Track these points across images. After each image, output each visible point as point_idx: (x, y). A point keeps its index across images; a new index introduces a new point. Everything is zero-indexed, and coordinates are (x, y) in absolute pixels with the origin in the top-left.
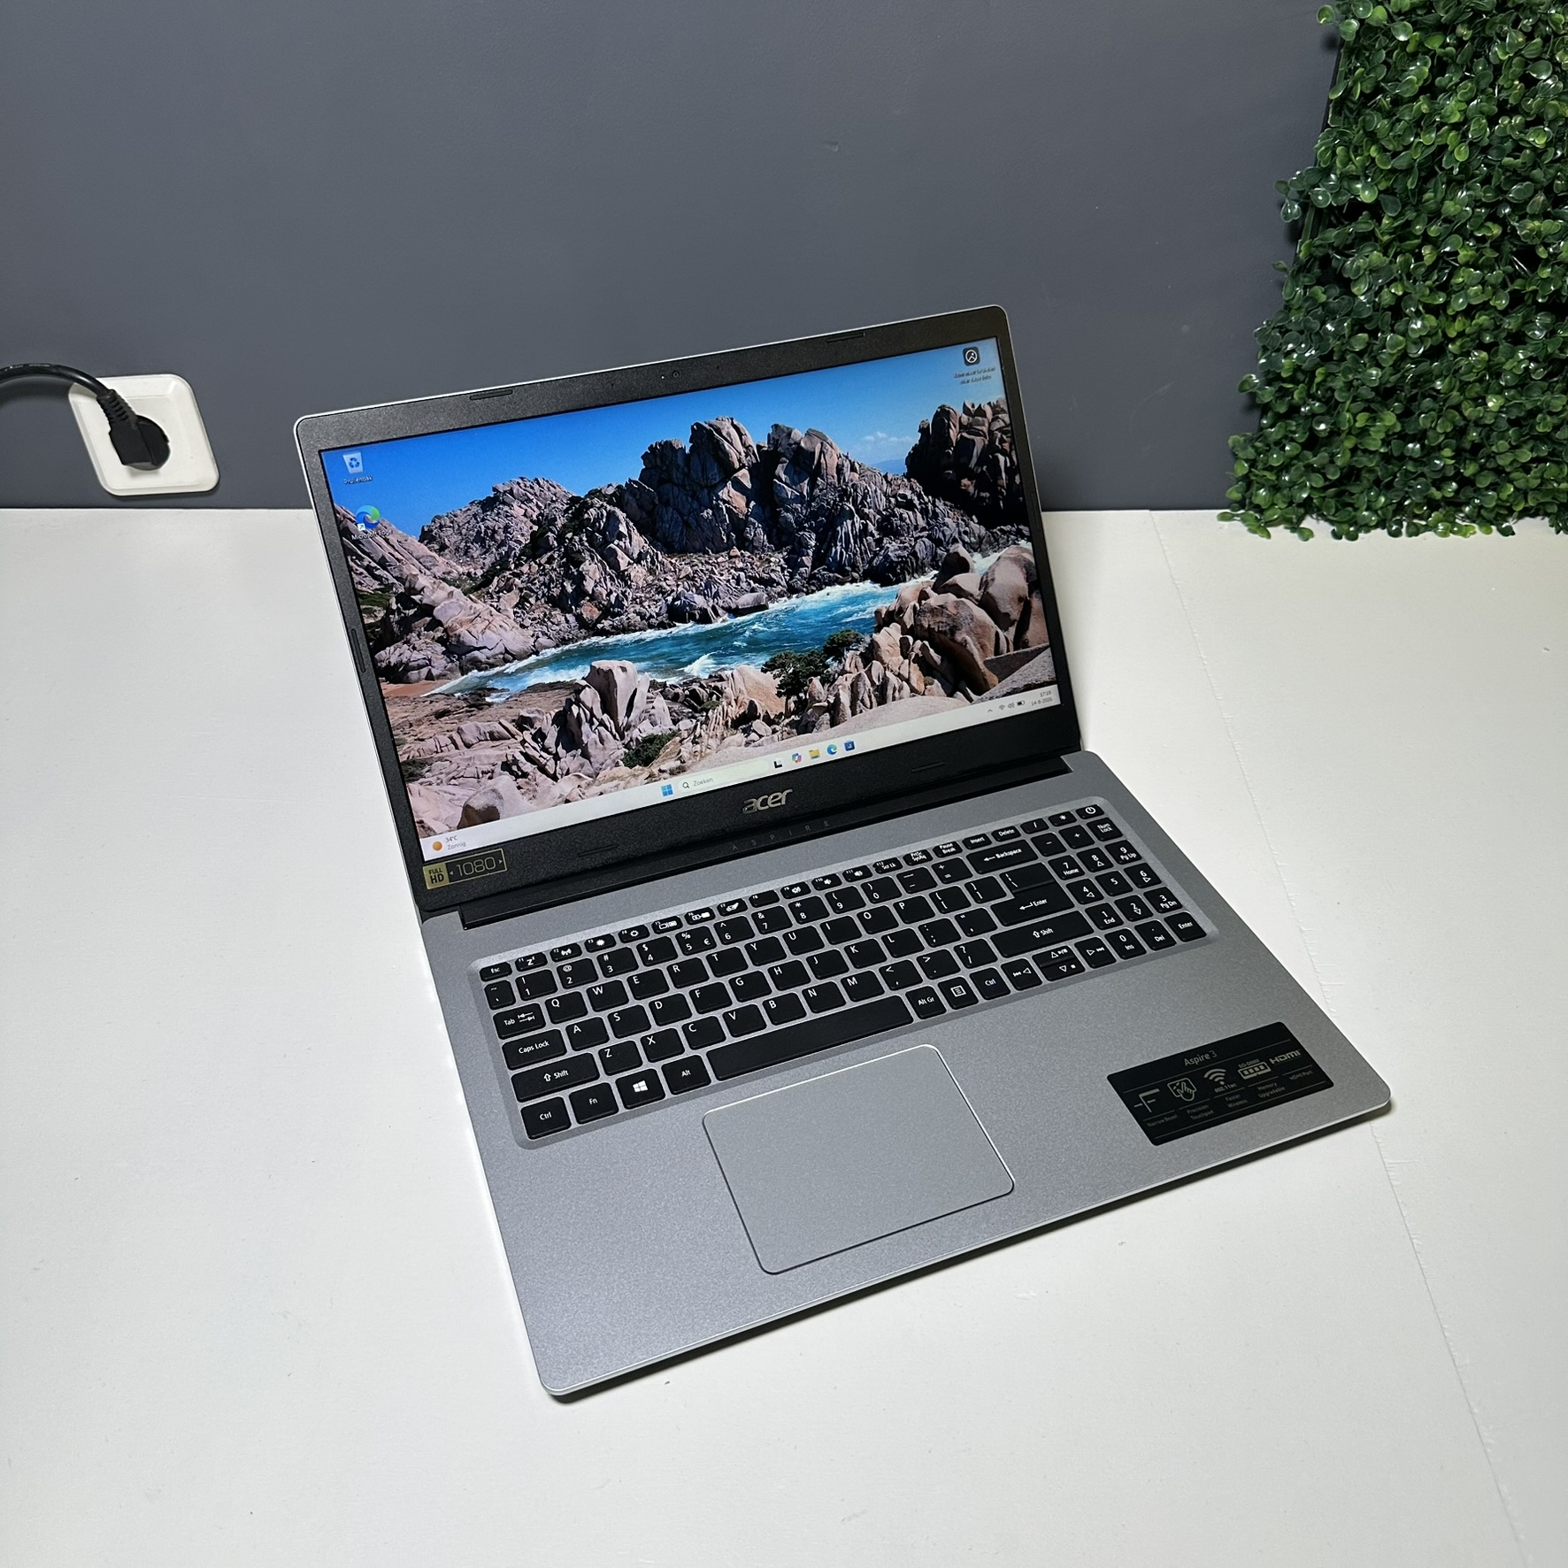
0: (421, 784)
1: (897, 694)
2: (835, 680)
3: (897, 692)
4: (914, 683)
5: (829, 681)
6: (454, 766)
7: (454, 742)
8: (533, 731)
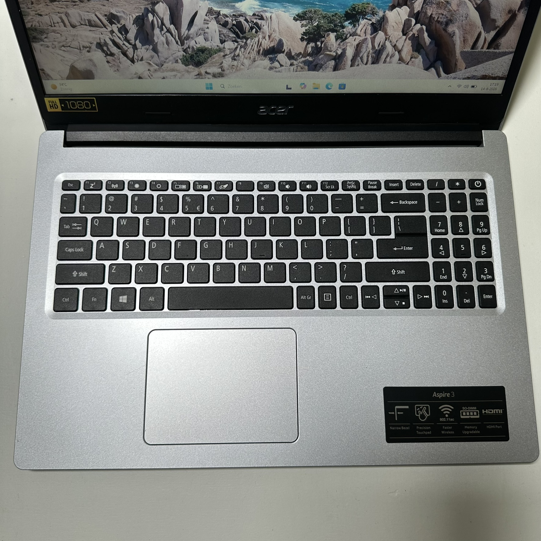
0: (42, 45)
1: (388, 59)
2: (346, 38)
3: (389, 58)
4: (404, 54)
5: (342, 38)
6: (63, 38)
7: (63, 21)
8: (119, 26)
